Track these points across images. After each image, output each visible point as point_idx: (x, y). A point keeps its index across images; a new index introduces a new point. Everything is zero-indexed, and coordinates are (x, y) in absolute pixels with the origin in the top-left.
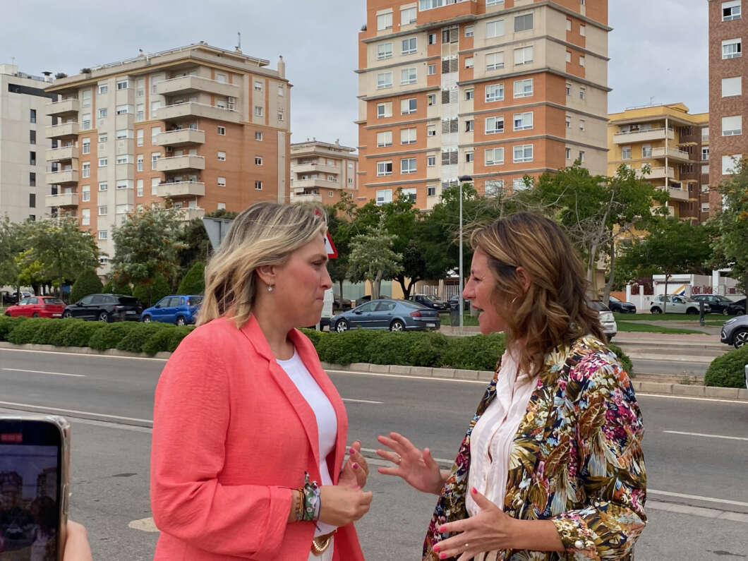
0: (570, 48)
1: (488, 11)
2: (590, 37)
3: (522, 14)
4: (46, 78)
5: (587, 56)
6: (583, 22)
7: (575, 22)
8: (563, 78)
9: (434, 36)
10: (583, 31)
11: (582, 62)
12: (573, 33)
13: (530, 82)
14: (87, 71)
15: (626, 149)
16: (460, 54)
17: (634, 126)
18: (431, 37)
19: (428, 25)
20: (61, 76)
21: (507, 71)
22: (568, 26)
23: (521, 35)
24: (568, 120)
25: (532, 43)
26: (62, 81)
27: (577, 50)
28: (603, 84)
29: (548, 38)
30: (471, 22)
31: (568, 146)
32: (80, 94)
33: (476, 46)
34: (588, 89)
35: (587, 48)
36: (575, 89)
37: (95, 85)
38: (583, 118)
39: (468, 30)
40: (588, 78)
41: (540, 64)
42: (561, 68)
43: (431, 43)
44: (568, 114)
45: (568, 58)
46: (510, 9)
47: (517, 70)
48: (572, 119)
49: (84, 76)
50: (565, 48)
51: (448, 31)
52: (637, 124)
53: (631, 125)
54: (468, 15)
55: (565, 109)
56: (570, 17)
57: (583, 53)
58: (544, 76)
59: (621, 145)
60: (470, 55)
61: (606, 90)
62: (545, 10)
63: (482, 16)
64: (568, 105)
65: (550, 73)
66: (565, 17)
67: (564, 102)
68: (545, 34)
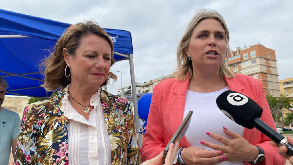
0: (267, 66)
1: (245, 59)
2: (272, 63)
3: (253, 60)
4: (141, 83)
5: (271, 68)
6: (269, 60)
7: (267, 60)
8: (266, 74)
9: (232, 66)
10: (269, 62)
11: (270, 69)
12: (267, 63)
13: (257, 75)
14: (151, 81)
15: (286, 89)
16: (239, 70)
17: (288, 83)
18: (231, 67)
19: (230, 64)
20: (145, 83)
21: (251, 73)
22: (265, 61)
23: (253, 65)
24: (268, 84)
25: (256, 66)
26: (146, 84)
27: (268, 67)
28: (276, 74)
29: (261, 65)
30: (240, 62)
31: (269, 90)
32: (150, 86)
33: (242, 68)
34: (273, 76)
35: (271, 66)
36: (269, 76)
37: (153, 84)
38: (272, 83)
39: (240, 64)
40: (272, 73)
41: (259, 71)
42: (265, 71)
43: (231, 68)
44: (268, 82)
45: (266, 69)
46: (250, 59)
47: (253, 72)
48: (269, 83)
49: (150, 82)
50: (265, 66)
51: (235, 65)
52: (289, 82)
53: (287, 83)
54: (239, 61)
55: (267, 81)
56: (266, 59)
57: (270, 67)
58: (261, 74)
59: (285, 88)
60: (241, 70)
61: (278, 75)
62: (259, 58)
63: (243, 61)
64: (268, 80)
65: (262, 73)
66: (264, 59)
67: (267, 79)
68: (259, 64)
